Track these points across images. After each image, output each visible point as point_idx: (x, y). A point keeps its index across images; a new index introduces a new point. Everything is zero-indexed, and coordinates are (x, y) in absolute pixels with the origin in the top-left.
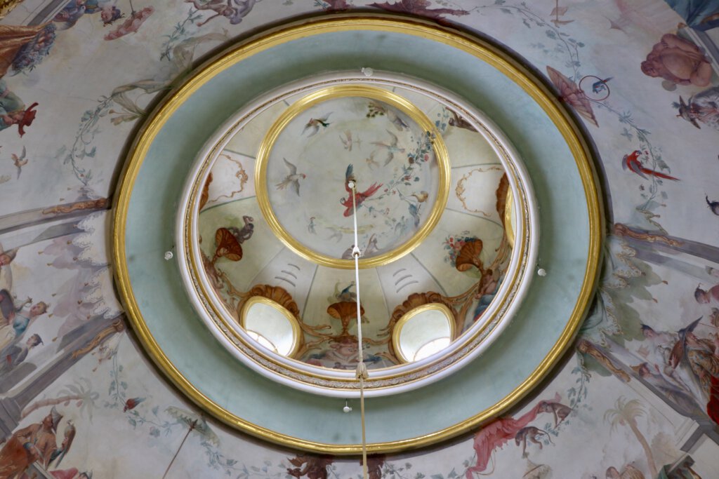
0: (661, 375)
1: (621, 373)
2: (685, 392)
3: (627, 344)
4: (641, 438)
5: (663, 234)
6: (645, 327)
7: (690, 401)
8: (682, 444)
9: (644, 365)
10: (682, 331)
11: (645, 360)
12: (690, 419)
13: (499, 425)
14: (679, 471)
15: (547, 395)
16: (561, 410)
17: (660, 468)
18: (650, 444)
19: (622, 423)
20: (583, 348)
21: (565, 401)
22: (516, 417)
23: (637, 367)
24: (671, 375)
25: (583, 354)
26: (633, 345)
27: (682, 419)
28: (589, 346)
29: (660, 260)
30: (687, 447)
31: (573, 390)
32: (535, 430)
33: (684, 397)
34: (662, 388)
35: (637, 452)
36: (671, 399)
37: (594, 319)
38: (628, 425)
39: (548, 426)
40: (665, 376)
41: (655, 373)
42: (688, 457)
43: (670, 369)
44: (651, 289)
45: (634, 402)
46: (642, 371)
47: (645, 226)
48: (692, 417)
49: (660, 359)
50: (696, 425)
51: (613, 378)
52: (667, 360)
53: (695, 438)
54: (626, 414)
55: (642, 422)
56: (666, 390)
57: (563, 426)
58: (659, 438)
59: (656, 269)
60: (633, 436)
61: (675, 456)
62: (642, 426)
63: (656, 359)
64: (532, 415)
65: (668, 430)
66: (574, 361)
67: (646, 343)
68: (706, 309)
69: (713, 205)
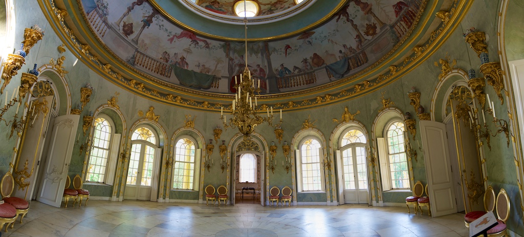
0: (233, 64)
1: (227, 55)
2: (233, 70)
3: (236, 54)
4: (216, 67)
5: (270, 55)
6: (243, 56)
7: (232, 72)
8: (222, 75)
9: (233, 59)
13: (192, 34)
14: (217, 78)
15: (208, 41)
16: (207, 46)
17: (213, 74)
18: (217, 69)
19: (216, 61)
20: (227, 44)
21: (210, 46)
22: (197, 37)
24: (235, 66)
25: (226, 44)
26: (236, 55)
27: (227, 72)
28: (229, 45)
29: (262, 55)
30: (223, 77)
31: (215, 46)
32: (198, 43)
35: (213, 68)
36: (230, 69)
37: (237, 43)
38: (216, 63)
39: (201, 45)
42: (221, 78)
44: (253, 55)
45: (223, 61)
46: (231, 59)
47: (270, 50)
48: (229, 74)
50: (228, 76)
51: (225, 54)
52: (238, 64)
53: (226, 77)
54: (219, 61)
55: (219, 65)
56: (231, 67)
57: (204, 49)
58: (219, 71)
59: (260, 55)
60: (215, 65)
61: (219, 76)
62: (219, 66)
63: (236, 61)
64: (201, 40)
65: (223, 71)
66: (222, 43)
67: (239, 58)
68: (256, 68)
69: (282, 65)
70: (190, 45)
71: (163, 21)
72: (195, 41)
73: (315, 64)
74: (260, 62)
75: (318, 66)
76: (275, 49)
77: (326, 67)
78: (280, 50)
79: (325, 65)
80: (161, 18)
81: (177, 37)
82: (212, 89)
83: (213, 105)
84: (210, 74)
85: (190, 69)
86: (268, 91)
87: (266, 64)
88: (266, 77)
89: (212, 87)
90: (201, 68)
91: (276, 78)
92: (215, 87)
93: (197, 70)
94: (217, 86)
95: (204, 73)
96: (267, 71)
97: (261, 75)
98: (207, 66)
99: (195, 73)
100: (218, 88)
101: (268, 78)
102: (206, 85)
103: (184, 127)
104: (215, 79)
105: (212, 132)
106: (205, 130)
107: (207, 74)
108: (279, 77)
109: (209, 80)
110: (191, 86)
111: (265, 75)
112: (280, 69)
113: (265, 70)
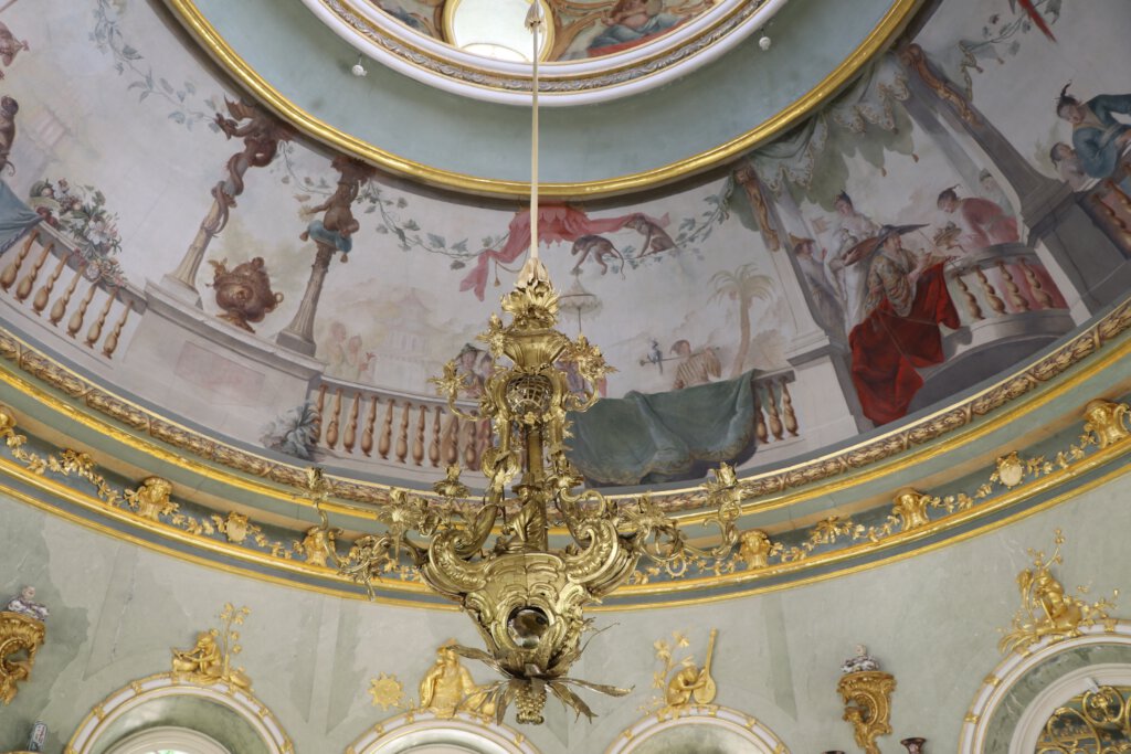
0: (821, 265)
1: (772, 236)
2: (838, 299)
3: (806, 205)
4: (745, 324)
5: (965, 96)
6: (844, 197)
7: (838, 313)
8: (793, 355)
9: (809, 242)
10: (889, 228)
11: (814, 237)
12: (823, 332)
13: (562, 213)
14: (769, 382)
15: (651, 209)
16: (657, 237)
17: (747, 369)
18: (753, 336)
19: (732, 295)
20: (741, 177)
21: (672, 231)
22: (592, 215)
23: (798, 239)
24: (835, 272)
25: (737, 185)
26: (812, 210)
27: (813, 326)
28: (753, 178)
29: (931, 126)
30: (798, 361)
31: (692, 222)
32: (608, 246)
33: (834, 304)
34: (813, 280)
35: (730, 338)
36: (816, 299)
37: (783, 148)
38: (738, 303)
39: (629, 250)
40: (827, 269)
41: (817, 258)
42: (792, 373)
43: (840, 263)
44: (891, 157)
45: (765, 279)
46: (800, 247)
47: (951, 71)
48: (828, 331)
49: (836, 245)
50: (826, 342)
51: (757, 236)
52: (844, 252)
53: (814, 356)
54: (745, 288)
55: (758, 309)
56: (817, 285)
57: (650, 260)
58: (765, 338)
59: (918, 134)
60: (737, 318)
61: (778, 363)
62: (754, 314)
63: (830, 243)
64: (617, 225)
65: (787, 332)
66: (718, 187)
67: (832, 218)
68: (940, 218)
69: (1066, 101)
70: (577, 271)
71: (402, 203)
72: (591, 242)
74: (946, 177)
76: (966, 46)
78: (995, 30)
80: (390, 193)
81: (496, 255)
82: (764, 454)
83: (796, 537)
84: (726, 375)
85: (617, 390)
86: (1079, 312)
87: (981, 160)
88: (1023, 232)
89: (764, 439)
90: (672, 361)
91: (1080, 199)
92: (778, 435)
93: (657, 382)
94: (786, 422)
95: (696, 382)
96: (1007, 196)
97: (993, 241)
98: (697, 342)
99: (650, 401)
100: (793, 431)
101: (1037, 232)
102: (729, 441)
103: (654, 713)
104: (762, 390)
105: (838, 705)
106: (786, 699)
107: (713, 379)
108: (1090, 183)
109: (733, 412)
110: (649, 480)
111: (1009, 226)
112: (1066, 133)
113: (997, 201)
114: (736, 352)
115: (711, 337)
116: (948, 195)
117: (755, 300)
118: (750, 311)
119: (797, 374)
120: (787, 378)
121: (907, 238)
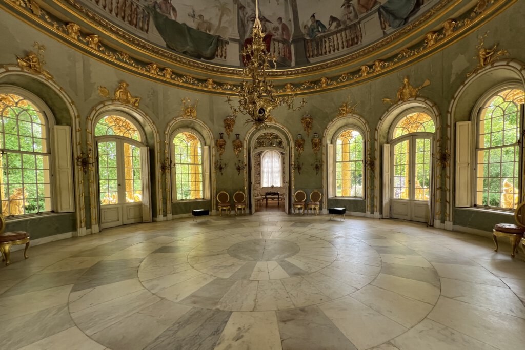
2: (246, 28)
4: (220, 21)
7: (244, 32)
8: (230, 37)
9: (244, 8)
11: (246, 7)
12: (239, 35)
14: (222, 41)
17: (217, 34)
18: (221, 26)
19: (219, 10)
23: (241, 5)
24: (248, 21)
27: (237, 32)
30: (231, 39)
33: (244, 29)
34: (241, 20)
35: (215, 22)
36: (240, 25)
38: (220, 13)
40: (246, 18)
41: (245, 14)
42: (228, 42)
43: (249, 19)
45: (230, 11)
46: (241, 7)
48: (240, 36)
50: (239, 38)
52: (251, 17)
53: (235, 40)
54: (223, 10)
55: (225, 18)
58: (225, 28)
60: (219, 17)
61: (226, 37)
65: (230, 29)
68: (276, 24)
69: (313, 16)
73: (363, 6)
74: (282, 15)
75: (367, 10)
77: (379, 10)
79: (377, 6)
82: (216, 60)
83: (220, 84)
84: (212, 33)
85: (180, 20)
86: (293, 64)
87: (291, 17)
88: (291, 40)
89: (217, 56)
90: (197, 20)
91: (305, 40)
92: (221, 57)
93: (192, 24)
94: (224, 55)
95: (203, 31)
96: (292, 28)
97: (285, 37)
98: (206, 18)
99: (189, 29)
100: (225, 57)
101: (293, 41)
102: (208, 52)
103: (181, 116)
104: (220, 42)
105: (223, 124)
106: (212, 120)
107: (208, 32)
108: (308, 38)
109: (211, 45)
110: (185, 53)
111: (289, 36)
112: (310, 24)
113: (289, 28)
114: (216, 27)
115: (210, 19)
116: (280, 19)
117: (225, 15)
118: (223, 18)
119: (230, 43)
120: (227, 43)
121: (267, 23)
